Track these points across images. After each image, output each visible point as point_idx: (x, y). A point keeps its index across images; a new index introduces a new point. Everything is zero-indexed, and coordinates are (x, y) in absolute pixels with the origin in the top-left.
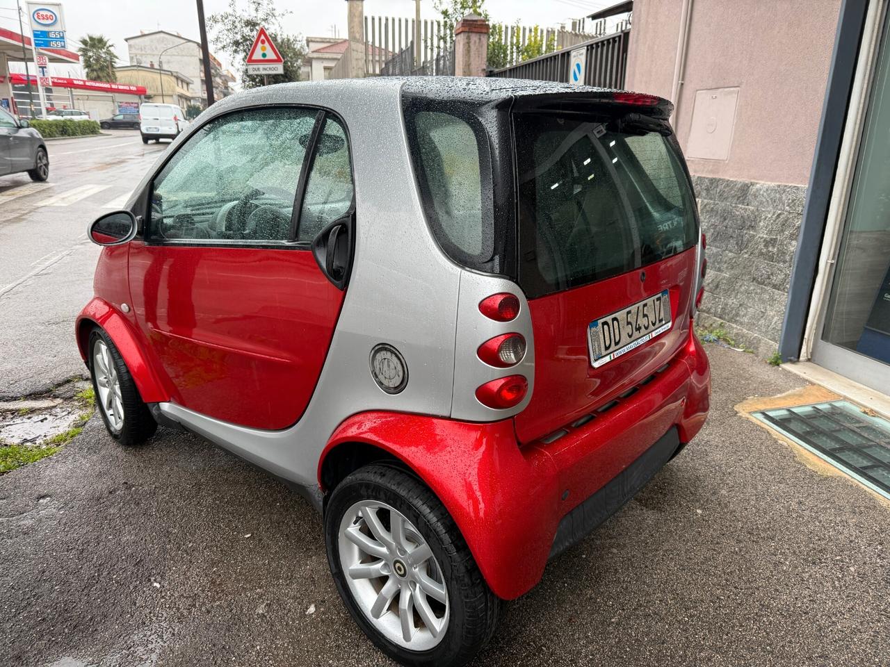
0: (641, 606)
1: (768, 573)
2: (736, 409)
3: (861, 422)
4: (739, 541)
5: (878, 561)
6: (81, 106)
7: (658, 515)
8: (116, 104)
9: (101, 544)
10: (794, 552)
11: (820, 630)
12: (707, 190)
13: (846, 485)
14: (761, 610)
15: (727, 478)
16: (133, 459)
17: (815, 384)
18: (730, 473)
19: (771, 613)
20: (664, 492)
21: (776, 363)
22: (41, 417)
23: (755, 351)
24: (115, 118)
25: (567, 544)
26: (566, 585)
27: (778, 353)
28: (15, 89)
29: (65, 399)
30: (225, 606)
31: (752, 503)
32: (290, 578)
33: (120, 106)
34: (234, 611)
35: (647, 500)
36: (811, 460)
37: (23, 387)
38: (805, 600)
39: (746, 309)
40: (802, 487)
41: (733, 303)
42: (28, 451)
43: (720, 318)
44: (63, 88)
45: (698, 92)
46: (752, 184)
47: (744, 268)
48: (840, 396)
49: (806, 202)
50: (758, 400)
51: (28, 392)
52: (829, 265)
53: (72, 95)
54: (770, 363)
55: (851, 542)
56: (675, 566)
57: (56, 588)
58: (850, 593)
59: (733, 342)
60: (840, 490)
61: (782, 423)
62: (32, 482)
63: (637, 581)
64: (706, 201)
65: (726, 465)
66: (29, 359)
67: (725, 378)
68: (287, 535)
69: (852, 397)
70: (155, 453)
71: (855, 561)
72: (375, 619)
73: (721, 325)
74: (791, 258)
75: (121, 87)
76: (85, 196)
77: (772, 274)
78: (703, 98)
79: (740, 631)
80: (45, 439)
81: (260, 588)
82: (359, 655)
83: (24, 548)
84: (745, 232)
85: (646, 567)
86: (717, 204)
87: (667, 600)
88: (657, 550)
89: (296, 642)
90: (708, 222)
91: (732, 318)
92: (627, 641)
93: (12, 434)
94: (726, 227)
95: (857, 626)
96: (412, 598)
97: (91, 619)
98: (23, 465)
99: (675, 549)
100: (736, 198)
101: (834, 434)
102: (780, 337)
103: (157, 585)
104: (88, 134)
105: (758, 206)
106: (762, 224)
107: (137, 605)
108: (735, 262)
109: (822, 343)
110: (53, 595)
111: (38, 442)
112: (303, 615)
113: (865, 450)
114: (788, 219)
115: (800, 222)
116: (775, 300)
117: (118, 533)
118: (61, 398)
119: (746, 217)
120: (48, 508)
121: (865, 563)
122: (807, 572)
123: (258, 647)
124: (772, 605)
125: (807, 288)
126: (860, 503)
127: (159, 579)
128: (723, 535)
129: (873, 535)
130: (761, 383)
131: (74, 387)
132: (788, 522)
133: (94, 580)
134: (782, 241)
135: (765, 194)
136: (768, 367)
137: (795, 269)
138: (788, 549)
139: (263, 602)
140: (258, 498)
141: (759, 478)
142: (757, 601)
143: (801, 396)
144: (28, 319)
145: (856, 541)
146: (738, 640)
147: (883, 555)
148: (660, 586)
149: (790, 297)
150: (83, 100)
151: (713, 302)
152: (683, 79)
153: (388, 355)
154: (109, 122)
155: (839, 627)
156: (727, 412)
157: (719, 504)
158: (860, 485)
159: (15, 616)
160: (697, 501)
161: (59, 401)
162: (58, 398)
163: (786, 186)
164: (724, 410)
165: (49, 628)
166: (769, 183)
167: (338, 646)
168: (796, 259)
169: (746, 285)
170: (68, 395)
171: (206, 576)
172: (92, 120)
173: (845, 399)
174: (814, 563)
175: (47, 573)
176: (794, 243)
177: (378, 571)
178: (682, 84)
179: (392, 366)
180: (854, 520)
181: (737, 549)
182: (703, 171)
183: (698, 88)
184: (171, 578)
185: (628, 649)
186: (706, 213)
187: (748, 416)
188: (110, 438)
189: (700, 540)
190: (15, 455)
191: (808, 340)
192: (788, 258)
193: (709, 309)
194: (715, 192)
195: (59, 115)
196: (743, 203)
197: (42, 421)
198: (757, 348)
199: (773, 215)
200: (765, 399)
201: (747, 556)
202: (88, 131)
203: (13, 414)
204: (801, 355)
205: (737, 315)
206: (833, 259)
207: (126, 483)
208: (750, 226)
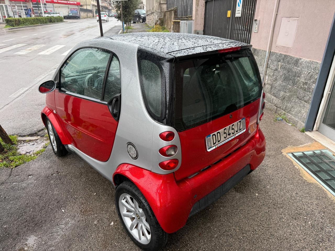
0: (226, 231)
1: (277, 222)
2: (282, 151)
3: (331, 160)
4: (269, 208)
5: (321, 220)
6: (57, 10)
7: (241, 195)
8: (69, 9)
9: (47, 194)
10: (289, 214)
11: (290, 246)
12: (283, 59)
13: (317, 187)
14: (270, 236)
15: (271, 181)
16: (60, 162)
17: (317, 141)
18: (272, 179)
19: (274, 238)
20: (246, 185)
21: (303, 131)
22: (33, 143)
23: (296, 125)
24: (70, 15)
25: (197, 211)
26: (201, 221)
27: (304, 128)
28: (33, 4)
29: (41, 136)
30: (84, 220)
31: (278, 192)
32: (107, 211)
33: (71, 10)
34: (87, 222)
35: (238, 188)
36: (306, 175)
37: (28, 132)
38: (288, 234)
39: (294, 109)
40: (299, 187)
41: (289, 106)
42: (27, 157)
43: (284, 111)
44: (50, 3)
45: (283, 18)
46: (300, 59)
47: (294, 92)
48: (325, 147)
49: (320, 69)
50: (292, 147)
51: (29, 134)
52: (328, 94)
53: (53, 6)
54: (301, 131)
55: (312, 211)
56: (242, 216)
57: (31, 210)
58: (306, 232)
59: (288, 121)
60: (314, 189)
61: (298, 158)
62: (27, 170)
63: (227, 221)
64: (282, 64)
65: (272, 175)
66: (31, 120)
67: (281, 137)
68: (108, 194)
69: (330, 148)
70: (68, 160)
71: (312, 219)
72: (131, 231)
73: (284, 114)
74: (312, 91)
75: (71, 3)
76: (56, 50)
77: (305, 96)
78: (284, 20)
79: (260, 244)
80: (33, 152)
81: (96, 214)
82: (125, 242)
83: (22, 194)
84: (296, 78)
85: (232, 216)
86: (286, 66)
87: (236, 230)
88: (237, 209)
89: (105, 235)
90: (283, 73)
91: (289, 112)
92: (218, 244)
93: (23, 150)
94: (289, 75)
95: (305, 246)
96: (141, 227)
97: (41, 222)
98: (25, 163)
99: (244, 209)
100: (294, 64)
101: (319, 164)
102: (305, 121)
103: (63, 211)
104: (59, 22)
105: (302, 68)
106: (302, 76)
107: (56, 218)
108: (291, 90)
109: (322, 124)
110: (30, 212)
111: (31, 153)
112: (109, 225)
113: (329, 172)
114: (313, 75)
115: (317, 77)
116: (305, 107)
117: (53, 190)
118: (40, 136)
119: (297, 72)
120: (31, 180)
121: (315, 220)
122: (292, 222)
123: (93, 236)
124: (275, 234)
125: (318, 103)
126: (321, 195)
127: (64, 209)
128: (264, 205)
129: (322, 209)
130: (295, 140)
131: (44, 132)
132: (290, 201)
133: (44, 207)
134: (310, 84)
135: (305, 64)
136: (300, 133)
137: (313, 95)
138: (287, 212)
139: (97, 220)
140: (100, 179)
141: (283, 182)
142: (270, 233)
143: (310, 146)
144: (32, 103)
145: (314, 211)
146: (259, 248)
147: (323, 218)
148: (235, 224)
149: (311, 106)
150: (58, 8)
151: (282, 104)
152: (277, 12)
153: (132, 147)
154: (67, 16)
155: (298, 246)
156: (278, 152)
157: (265, 192)
158: (323, 187)
159: (18, 219)
160: (257, 190)
161: (39, 137)
162: (39, 136)
163: (313, 61)
164: (277, 151)
165: (28, 224)
166: (307, 59)
167: (119, 238)
168: (314, 92)
169: (294, 99)
170: (42, 135)
171: (79, 208)
172: (61, 16)
173: (327, 149)
174: (295, 219)
175: (29, 204)
176: (314, 85)
177: (131, 215)
178: (277, 14)
179: (133, 151)
180: (316, 202)
181: (267, 211)
182: (282, 51)
183: (283, 16)
184: (68, 208)
185: (218, 248)
186: (282, 68)
187: (286, 154)
188: (54, 153)
189: (254, 206)
190: (23, 158)
191: (317, 123)
192: (311, 91)
193: (281, 107)
194: (286, 60)
195: (49, 14)
196: (296, 66)
197: (33, 145)
198: (297, 125)
199: (307, 72)
200: (295, 147)
201: (270, 214)
202: (59, 21)
203: (24, 142)
204: (314, 129)
205: (290, 110)
206: (330, 92)
207: (57, 171)
208: (298, 76)
